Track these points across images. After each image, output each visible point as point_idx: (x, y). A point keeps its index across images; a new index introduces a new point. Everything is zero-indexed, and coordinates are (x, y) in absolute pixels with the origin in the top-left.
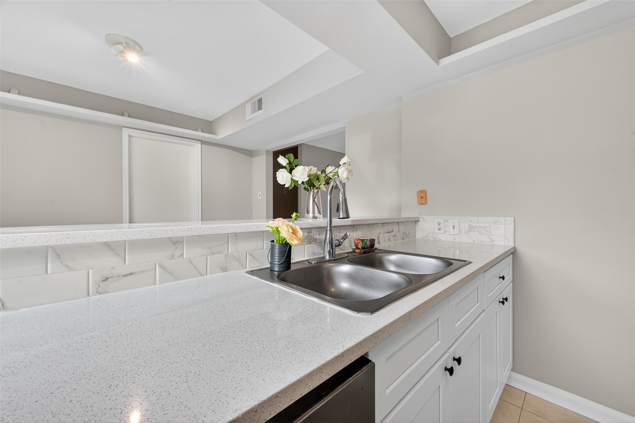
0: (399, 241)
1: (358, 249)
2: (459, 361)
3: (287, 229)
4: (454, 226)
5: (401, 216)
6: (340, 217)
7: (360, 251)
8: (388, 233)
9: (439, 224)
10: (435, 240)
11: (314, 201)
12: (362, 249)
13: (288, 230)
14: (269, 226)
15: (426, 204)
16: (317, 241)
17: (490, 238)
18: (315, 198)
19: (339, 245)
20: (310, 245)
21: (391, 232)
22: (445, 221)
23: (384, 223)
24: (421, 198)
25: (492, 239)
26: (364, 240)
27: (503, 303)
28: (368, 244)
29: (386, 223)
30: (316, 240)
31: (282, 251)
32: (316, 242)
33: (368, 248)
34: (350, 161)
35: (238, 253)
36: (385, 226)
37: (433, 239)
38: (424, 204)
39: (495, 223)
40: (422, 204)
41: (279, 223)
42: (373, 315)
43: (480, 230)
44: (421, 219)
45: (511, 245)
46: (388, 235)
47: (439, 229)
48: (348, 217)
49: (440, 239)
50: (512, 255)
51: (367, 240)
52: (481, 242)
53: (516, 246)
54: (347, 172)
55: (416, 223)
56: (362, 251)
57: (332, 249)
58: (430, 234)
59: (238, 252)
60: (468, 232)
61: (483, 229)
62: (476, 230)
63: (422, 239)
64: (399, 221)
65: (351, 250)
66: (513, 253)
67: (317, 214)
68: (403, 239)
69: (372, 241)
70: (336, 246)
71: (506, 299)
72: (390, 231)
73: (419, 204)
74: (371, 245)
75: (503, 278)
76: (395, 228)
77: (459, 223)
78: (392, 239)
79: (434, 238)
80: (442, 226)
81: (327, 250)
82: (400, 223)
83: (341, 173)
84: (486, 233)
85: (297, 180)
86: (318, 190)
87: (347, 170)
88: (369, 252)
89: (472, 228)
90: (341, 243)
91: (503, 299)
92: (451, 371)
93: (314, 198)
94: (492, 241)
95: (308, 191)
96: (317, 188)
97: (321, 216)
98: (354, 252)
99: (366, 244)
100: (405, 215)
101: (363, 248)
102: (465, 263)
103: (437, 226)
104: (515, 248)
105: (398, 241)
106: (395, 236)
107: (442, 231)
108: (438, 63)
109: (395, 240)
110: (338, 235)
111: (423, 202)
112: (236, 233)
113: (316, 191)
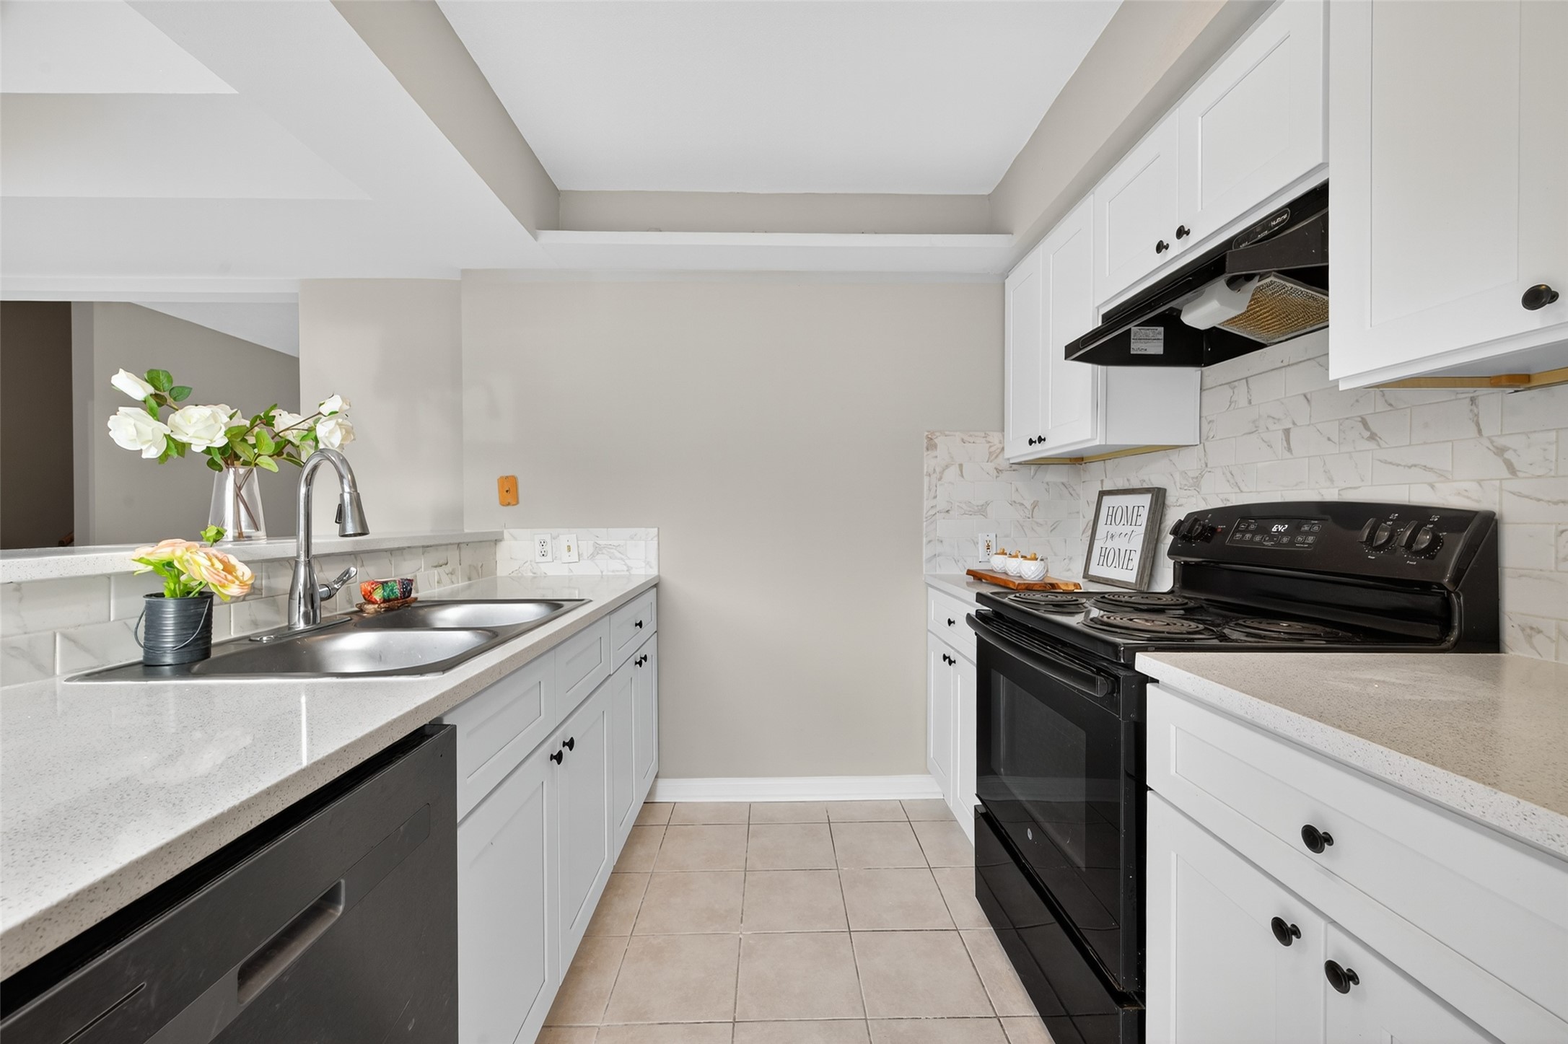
0: (460, 584)
1: (374, 603)
2: (570, 744)
3: (209, 563)
4: (569, 546)
5: (463, 531)
6: (347, 533)
7: (378, 607)
8: (436, 567)
9: (543, 543)
10: (535, 575)
11: (238, 495)
12: (382, 603)
13: (213, 565)
14: (143, 561)
15: (516, 506)
16: (262, 594)
17: (625, 564)
18: (240, 488)
19: (330, 597)
20: (244, 602)
21: (444, 566)
22: (553, 538)
23: (428, 547)
24: (507, 491)
25: (628, 567)
26: (386, 582)
27: (640, 663)
28: (397, 591)
29: (431, 546)
30: (261, 590)
31: (189, 617)
32: (259, 596)
33: (397, 599)
34: (348, 407)
35: (26, 636)
36: (429, 552)
37: (532, 574)
38: (513, 505)
39: (632, 538)
40: (509, 504)
41: (173, 552)
42: (445, 675)
43: (612, 551)
44: (506, 535)
45: (653, 572)
46: (436, 571)
47: (543, 553)
48: (364, 532)
49: (545, 574)
50: (655, 589)
51: (395, 581)
52: (613, 571)
53: (661, 575)
54: (342, 434)
55: (496, 544)
56: (382, 605)
57: (313, 607)
58: (527, 564)
59: (25, 633)
60: (592, 557)
61: (616, 549)
62: (604, 551)
63: (510, 577)
64: (462, 541)
65: (356, 609)
66: (656, 585)
67: (246, 530)
68: (470, 579)
69: (407, 586)
70: (323, 599)
71: (645, 658)
72: (441, 563)
73: (503, 505)
74: (404, 593)
75: (640, 624)
76: (453, 555)
77: (578, 540)
78: (445, 579)
79: (535, 573)
80: (548, 548)
81: (299, 612)
82: (462, 546)
83: (327, 435)
84: (620, 555)
85: (191, 442)
86: (248, 468)
87: (340, 428)
88: (398, 607)
89: (598, 549)
90: (332, 592)
91: (641, 658)
92: (558, 758)
93: (238, 488)
94: (629, 569)
95: (221, 470)
96: (245, 463)
97: (262, 533)
98: (361, 610)
99: (392, 590)
100: (471, 527)
101: (385, 601)
102: (581, 602)
103: (538, 547)
104: (659, 576)
105: (458, 583)
106: (451, 574)
107: (549, 558)
108: (536, 238)
109: (453, 583)
110: (326, 575)
111: (509, 501)
112: (19, 584)
113: (242, 471)
